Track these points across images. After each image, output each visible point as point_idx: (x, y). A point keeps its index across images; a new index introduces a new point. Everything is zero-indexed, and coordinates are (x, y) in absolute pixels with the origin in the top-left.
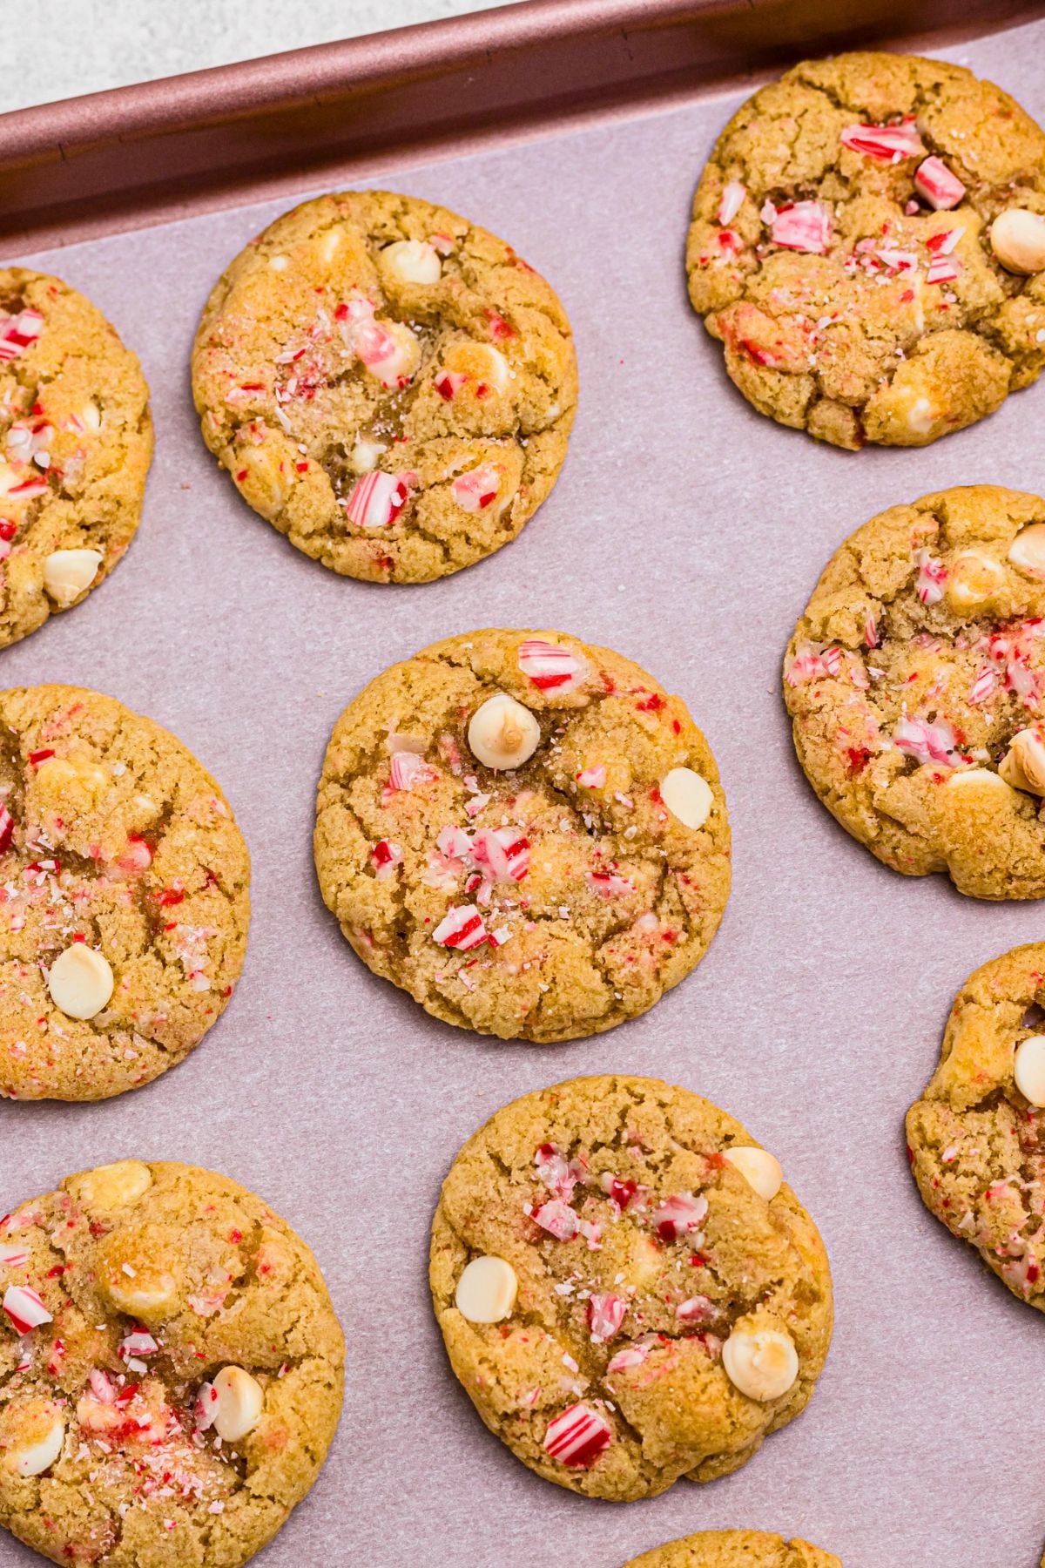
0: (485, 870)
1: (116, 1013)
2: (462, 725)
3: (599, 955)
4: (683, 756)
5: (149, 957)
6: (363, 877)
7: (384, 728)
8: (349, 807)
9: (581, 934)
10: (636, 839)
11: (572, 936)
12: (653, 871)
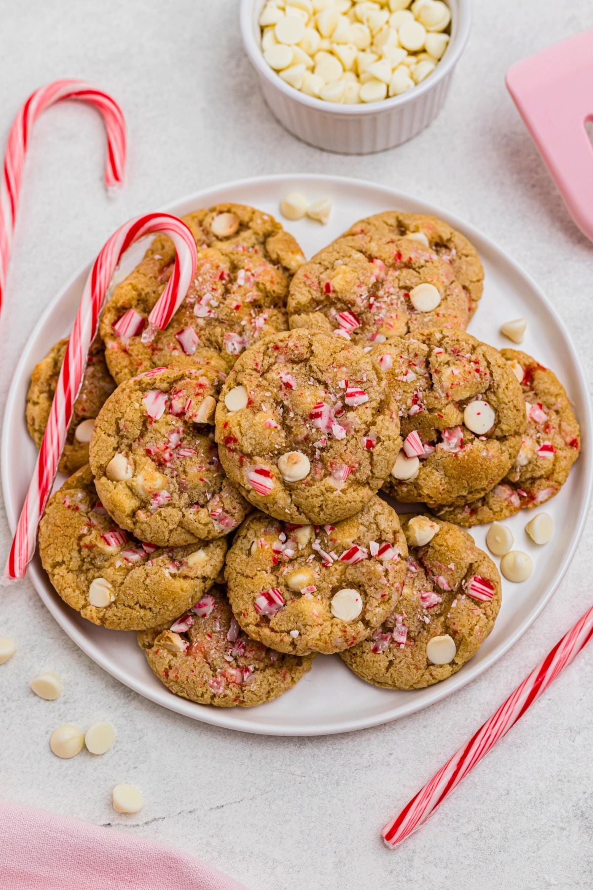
0: (332, 415)
2: (309, 478)
3: (308, 355)
4: (229, 414)
6: (383, 438)
7: (341, 493)
8: (372, 472)
9: (310, 367)
10: (268, 391)
11: (315, 368)
12: (269, 376)
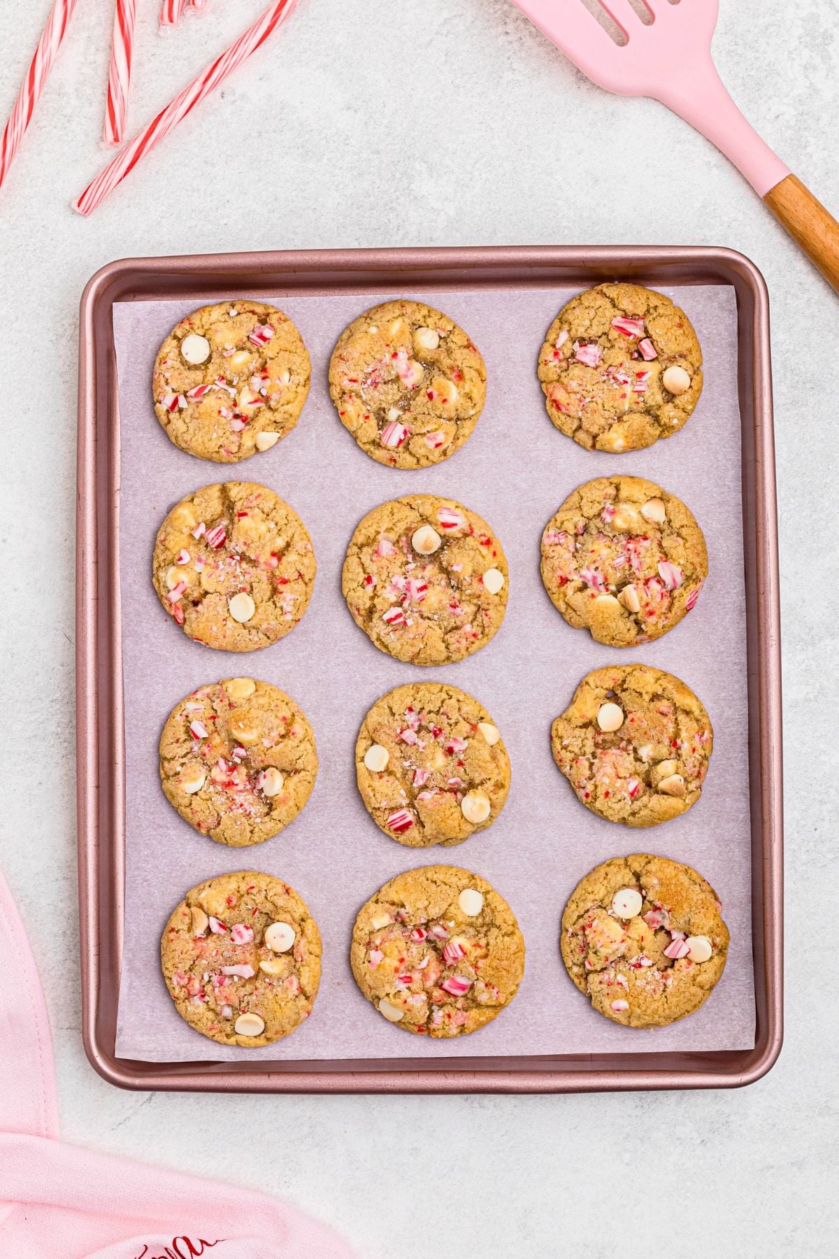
0: (408, 594)
1: (253, 623)
2: (410, 534)
3: (446, 637)
4: (495, 565)
5: (270, 603)
6: (360, 588)
7: (379, 530)
8: (360, 558)
9: (440, 628)
10: (470, 595)
11: (437, 628)
12: (474, 609)
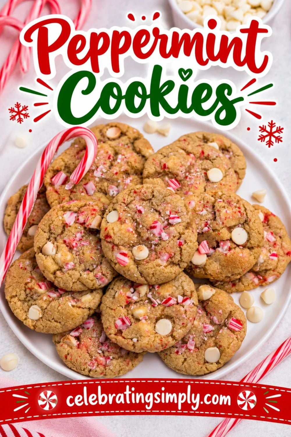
0: (162, 228)
2: (148, 259)
3: (151, 197)
4: (108, 224)
6: (188, 241)
7: (164, 267)
9: (152, 203)
11: (154, 203)
